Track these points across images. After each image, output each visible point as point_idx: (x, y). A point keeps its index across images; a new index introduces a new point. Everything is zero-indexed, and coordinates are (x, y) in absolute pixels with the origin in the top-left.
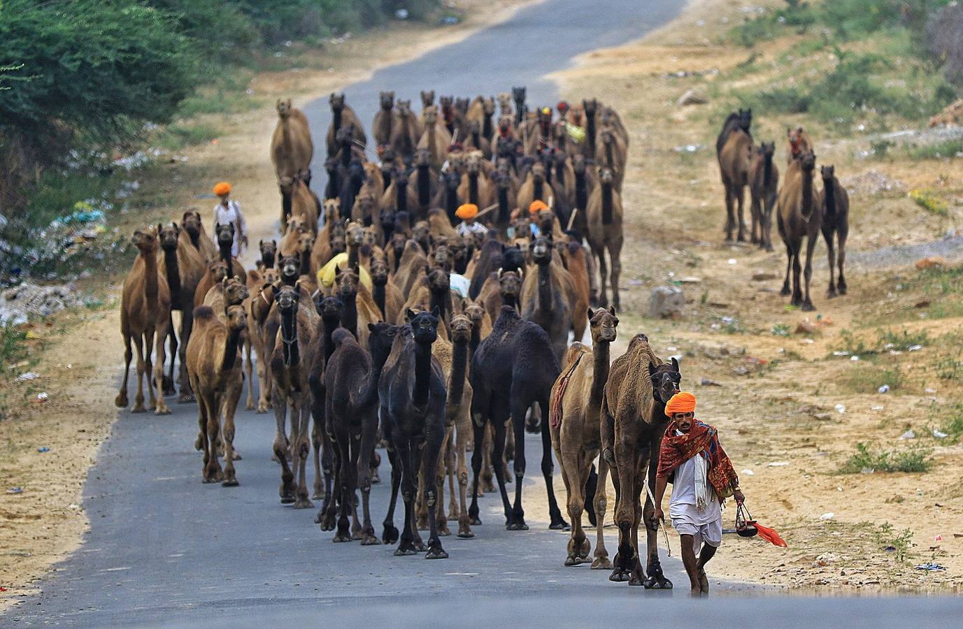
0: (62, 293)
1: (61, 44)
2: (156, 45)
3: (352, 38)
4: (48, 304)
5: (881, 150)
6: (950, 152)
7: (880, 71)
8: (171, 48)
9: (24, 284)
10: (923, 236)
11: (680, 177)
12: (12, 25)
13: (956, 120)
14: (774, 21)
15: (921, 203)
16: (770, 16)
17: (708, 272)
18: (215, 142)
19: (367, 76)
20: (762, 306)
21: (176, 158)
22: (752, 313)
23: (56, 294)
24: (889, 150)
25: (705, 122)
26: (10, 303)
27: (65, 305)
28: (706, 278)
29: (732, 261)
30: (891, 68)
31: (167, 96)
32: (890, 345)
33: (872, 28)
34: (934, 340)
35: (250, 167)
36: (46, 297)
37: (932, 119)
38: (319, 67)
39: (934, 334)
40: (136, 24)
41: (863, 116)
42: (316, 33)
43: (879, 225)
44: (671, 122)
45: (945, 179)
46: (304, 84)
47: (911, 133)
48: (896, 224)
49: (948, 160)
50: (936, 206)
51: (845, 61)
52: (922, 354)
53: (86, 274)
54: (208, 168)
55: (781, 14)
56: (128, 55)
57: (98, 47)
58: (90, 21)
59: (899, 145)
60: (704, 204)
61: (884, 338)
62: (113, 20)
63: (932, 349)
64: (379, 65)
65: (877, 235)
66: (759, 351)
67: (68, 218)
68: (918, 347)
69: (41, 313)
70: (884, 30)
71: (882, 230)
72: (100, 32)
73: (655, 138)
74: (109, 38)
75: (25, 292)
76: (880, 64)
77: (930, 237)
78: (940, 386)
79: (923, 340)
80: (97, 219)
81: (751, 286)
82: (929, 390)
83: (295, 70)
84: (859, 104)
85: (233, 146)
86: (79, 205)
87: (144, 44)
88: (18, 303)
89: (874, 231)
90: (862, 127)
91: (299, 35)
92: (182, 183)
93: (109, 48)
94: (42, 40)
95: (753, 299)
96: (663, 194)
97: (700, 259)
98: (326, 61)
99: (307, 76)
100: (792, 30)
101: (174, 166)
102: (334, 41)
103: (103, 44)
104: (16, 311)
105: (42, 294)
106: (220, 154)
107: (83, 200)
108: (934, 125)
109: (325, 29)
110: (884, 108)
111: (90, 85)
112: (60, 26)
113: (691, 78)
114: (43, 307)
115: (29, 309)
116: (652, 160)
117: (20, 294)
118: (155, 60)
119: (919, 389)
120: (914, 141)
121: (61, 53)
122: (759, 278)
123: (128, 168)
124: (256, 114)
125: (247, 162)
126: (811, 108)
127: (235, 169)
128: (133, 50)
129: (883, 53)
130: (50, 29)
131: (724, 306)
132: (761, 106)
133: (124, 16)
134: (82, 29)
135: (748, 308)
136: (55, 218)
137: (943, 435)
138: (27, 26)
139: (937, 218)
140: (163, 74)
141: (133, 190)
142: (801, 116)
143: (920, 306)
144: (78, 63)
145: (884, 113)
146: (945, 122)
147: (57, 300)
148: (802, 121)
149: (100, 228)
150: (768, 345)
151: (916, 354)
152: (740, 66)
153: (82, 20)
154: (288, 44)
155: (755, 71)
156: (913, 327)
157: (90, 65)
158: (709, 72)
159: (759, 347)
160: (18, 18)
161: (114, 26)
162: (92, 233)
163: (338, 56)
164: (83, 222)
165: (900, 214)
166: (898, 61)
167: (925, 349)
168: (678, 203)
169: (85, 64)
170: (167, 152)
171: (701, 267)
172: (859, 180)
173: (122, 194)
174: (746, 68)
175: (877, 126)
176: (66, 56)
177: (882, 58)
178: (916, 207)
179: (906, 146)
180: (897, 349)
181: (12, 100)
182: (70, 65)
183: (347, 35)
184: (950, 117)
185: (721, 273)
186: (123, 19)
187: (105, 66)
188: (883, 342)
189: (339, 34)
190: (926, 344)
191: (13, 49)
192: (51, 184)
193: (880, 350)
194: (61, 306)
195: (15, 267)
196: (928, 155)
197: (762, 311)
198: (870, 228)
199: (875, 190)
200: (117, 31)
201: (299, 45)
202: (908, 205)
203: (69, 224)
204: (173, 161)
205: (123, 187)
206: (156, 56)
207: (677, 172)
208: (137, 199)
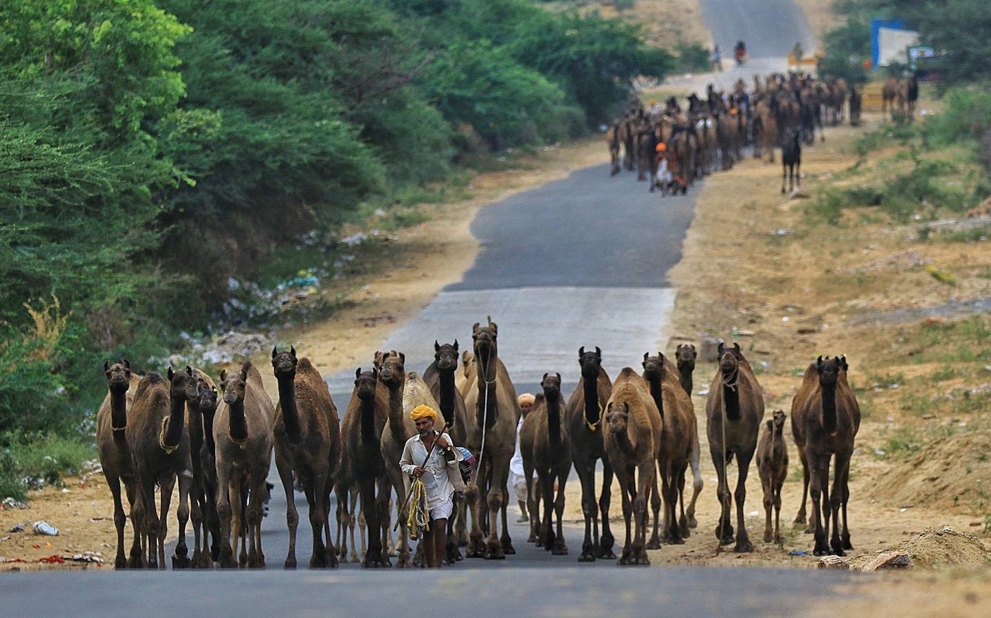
0: (260, 339)
1: (267, 149)
2: (342, 150)
3: (562, 146)
4: (249, 348)
5: (924, 235)
6: (976, 237)
7: (946, 174)
8: (354, 152)
9: (231, 333)
10: (934, 300)
11: (767, 254)
12: (229, 134)
13: (988, 212)
14: (885, 135)
15: (936, 276)
16: (882, 131)
17: (764, 327)
18: (423, 225)
19: (565, 175)
20: (797, 354)
21: (390, 237)
22: (788, 358)
23: (255, 340)
24: (931, 235)
25: (801, 213)
26: (220, 347)
27: (262, 349)
28: (762, 332)
29: (785, 319)
30: (955, 171)
31: (354, 189)
32: (876, 384)
33: (951, 140)
34: (909, 380)
35: (443, 245)
36: (247, 342)
37: (970, 211)
38: (529, 168)
39: (909, 376)
40: (328, 134)
41: (922, 209)
42: (533, 143)
43: (902, 292)
44: (777, 212)
45: (964, 257)
46: (514, 181)
47: (952, 222)
48: (914, 292)
49: (972, 242)
50: (946, 278)
51: (920, 167)
52: (898, 391)
53: (288, 325)
54: (412, 245)
55: (890, 130)
56: (320, 158)
57: (296, 151)
58: (290, 132)
59: (939, 231)
60: (780, 274)
61: (871, 379)
62: (308, 130)
63: (906, 387)
64: (576, 167)
65: (899, 300)
66: (776, 388)
67: (291, 283)
68: (896, 386)
69: (243, 355)
70: (959, 143)
71: (903, 296)
72: (298, 140)
73: (760, 224)
74: (305, 145)
75: (232, 339)
76: (948, 169)
77: (939, 301)
78: (899, 415)
79: (900, 380)
80: (312, 284)
81: (793, 338)
82: (890, 418)
83: (511, 171)
84: (921, 199)
85: (437, 228)
86: (302, 272)
87: (332, 149)
88: (227, 347)
89: (897, 297)
90: (918, 217)
91: (518, 143)
92: (386, 256)
93: (305, 152)
94: (252, 146)
95: (792, 348)
96: (751, 267)
97: (760, 317)
98: (536, 163)
99: (517, 176)
100: (897, 142)
101: (386, 243)
102: (547, 149)
103: (300, 149)
104: (225, 353)
105: (245, 340)
106: (424, 234)
107: (306, 268)
108: (971, 216)
109: (539, 140)
110: (938, 202)
111: (290, 180)
112: (266, 135)
113: (810, 179)
114: (246, 350)
115: (235, 352)
116: (751, 240)
117: (228, 340)
118: (340, 162)
119: (881, 417)
120: (952, 228)
121: (267, 155)
122: (802, 332)
123: (350, 244)
124: (465, 203)
125: (444, 240)
126: (883, 201)
127: (431, 245)
128: (324, 153)
129: (951, 161)
130: (257, 137)
131: (767, 353)
132: (845, 201)
133: (317, 128)
134: (283, 138)
135: (785, 355)
136: (281, 283)
137: (882, 453)
138: (241, 135)
139: (946, 287)
140: (347, 172)
141: (348, 262)
142: (875, 208)
143: (911, 354)
144: (279, 164)
145: (938, 206)
146: (979, 214)
147: (256, 344)
148: (876, 212)
149: (312, 290)
150: (784, 383)
151: (893, 391)
152: (850, 169)
153: (284, 131)
154: (510, 150)
155: (858, 174)
156: (894, 370)
157: (289, 165)
158: (824, 174)
159: (777, 384)
160: (234, 129)
161: (309, 135)
162: (304, 294)
163: (546, 160)
164: (301, 286)
165: (918, 284)
166: (961, 166)
167: (901, 387)
168: (760, 274)
169: (284, 165)
170: (384, 232)
171: (760, 323)
172: (898, 257)
173: (338, 264)
174: (852, 171)
175: (929, 216)
176: (270, 158)
177: (949, 164)
178: (930, 279)
179: (944, 232)
180: (880, 387)
181: (228, 192)
182: (272, 164)
183: (558, 144)
184: (983, 210)
185: (775, 328)
186: (317, 131)
187: (301, 166)
188: (871, 382)
189: (552, 143)
190: (903, 383)
191: (229, 152)
192: (283, 256)
193: (868, 388)
194: (259, 350)
195: (237, 319)
196: (960, 239)
197: (796, 357)
198: (895, 295)
199: (911, 264)
200: (311, 139)
201: (518, 151)
202: (925, 276)
203: (291, 287)
204: (387, 240)
205: (340, 260)
206: (342, 159)
207: (766, 249)
208: (348, 268)
